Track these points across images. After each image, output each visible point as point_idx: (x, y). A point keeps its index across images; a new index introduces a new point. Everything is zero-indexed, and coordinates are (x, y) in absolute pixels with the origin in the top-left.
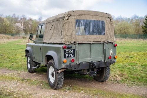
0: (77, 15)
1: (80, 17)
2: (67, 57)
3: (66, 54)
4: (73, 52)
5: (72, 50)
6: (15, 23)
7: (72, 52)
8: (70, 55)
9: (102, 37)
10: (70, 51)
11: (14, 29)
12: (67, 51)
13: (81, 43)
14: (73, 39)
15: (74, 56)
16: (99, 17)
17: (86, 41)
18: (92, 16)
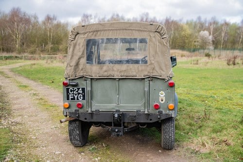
0: (90, 32)
1: (95, 35)
2: (72, 99)
3: (70, 95)
4: (81, 92)
5: (81, 89)
6: (200, 31)
7: (79, 92)
8: (76, 97)
9: (140, 69)
10: (76, 90)
11: (198, 42)
12: (71, 90)
13: (96, 78)
14: (82, 71)
15: (84, 99)
16: (134, 31)
17: (106, 74)
18: (118, 32)
